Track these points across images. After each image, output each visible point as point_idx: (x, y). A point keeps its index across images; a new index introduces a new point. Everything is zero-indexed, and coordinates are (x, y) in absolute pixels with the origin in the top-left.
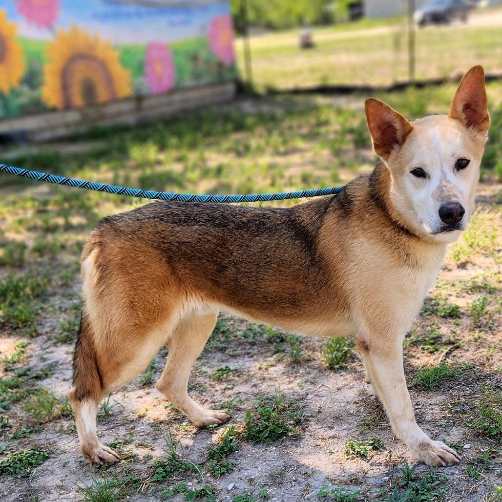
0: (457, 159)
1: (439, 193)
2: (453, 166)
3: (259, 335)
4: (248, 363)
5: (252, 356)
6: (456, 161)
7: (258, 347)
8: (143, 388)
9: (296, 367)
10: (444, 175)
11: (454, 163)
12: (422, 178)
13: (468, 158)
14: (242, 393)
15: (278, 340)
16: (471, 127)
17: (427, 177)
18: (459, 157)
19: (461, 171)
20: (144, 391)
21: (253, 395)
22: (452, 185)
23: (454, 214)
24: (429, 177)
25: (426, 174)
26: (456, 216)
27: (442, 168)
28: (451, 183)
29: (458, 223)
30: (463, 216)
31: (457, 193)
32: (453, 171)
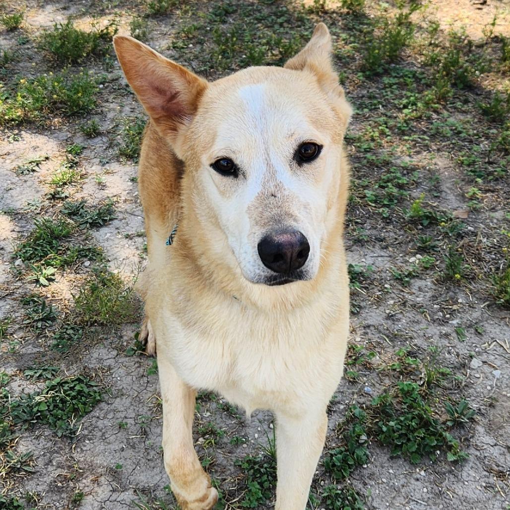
0: (297, 143)
1: (260, 209)
2: (291, 156)
3: (396, 201)
4: (380, 259)
5: (386, 247)
6: (296, 148)
7: (394, 227)
9: (452, 289)
10: (272, 172)
11: (292, 151)
12: (232, 177)
13: (319, 142)
14: (372, 328)
15: (426, 222)
17: (241, 176)
18: (302, 140)
21: (388, 337)
22: (286, 193)
23: (285, 254)
24: (244, 176)
25: (239, 169)
26: (291, 258)
27: (268, 159)
28: (285, 189)
29: (298, 270)
30: (308, 256)
31: (295, 210)
32: (290, 166)
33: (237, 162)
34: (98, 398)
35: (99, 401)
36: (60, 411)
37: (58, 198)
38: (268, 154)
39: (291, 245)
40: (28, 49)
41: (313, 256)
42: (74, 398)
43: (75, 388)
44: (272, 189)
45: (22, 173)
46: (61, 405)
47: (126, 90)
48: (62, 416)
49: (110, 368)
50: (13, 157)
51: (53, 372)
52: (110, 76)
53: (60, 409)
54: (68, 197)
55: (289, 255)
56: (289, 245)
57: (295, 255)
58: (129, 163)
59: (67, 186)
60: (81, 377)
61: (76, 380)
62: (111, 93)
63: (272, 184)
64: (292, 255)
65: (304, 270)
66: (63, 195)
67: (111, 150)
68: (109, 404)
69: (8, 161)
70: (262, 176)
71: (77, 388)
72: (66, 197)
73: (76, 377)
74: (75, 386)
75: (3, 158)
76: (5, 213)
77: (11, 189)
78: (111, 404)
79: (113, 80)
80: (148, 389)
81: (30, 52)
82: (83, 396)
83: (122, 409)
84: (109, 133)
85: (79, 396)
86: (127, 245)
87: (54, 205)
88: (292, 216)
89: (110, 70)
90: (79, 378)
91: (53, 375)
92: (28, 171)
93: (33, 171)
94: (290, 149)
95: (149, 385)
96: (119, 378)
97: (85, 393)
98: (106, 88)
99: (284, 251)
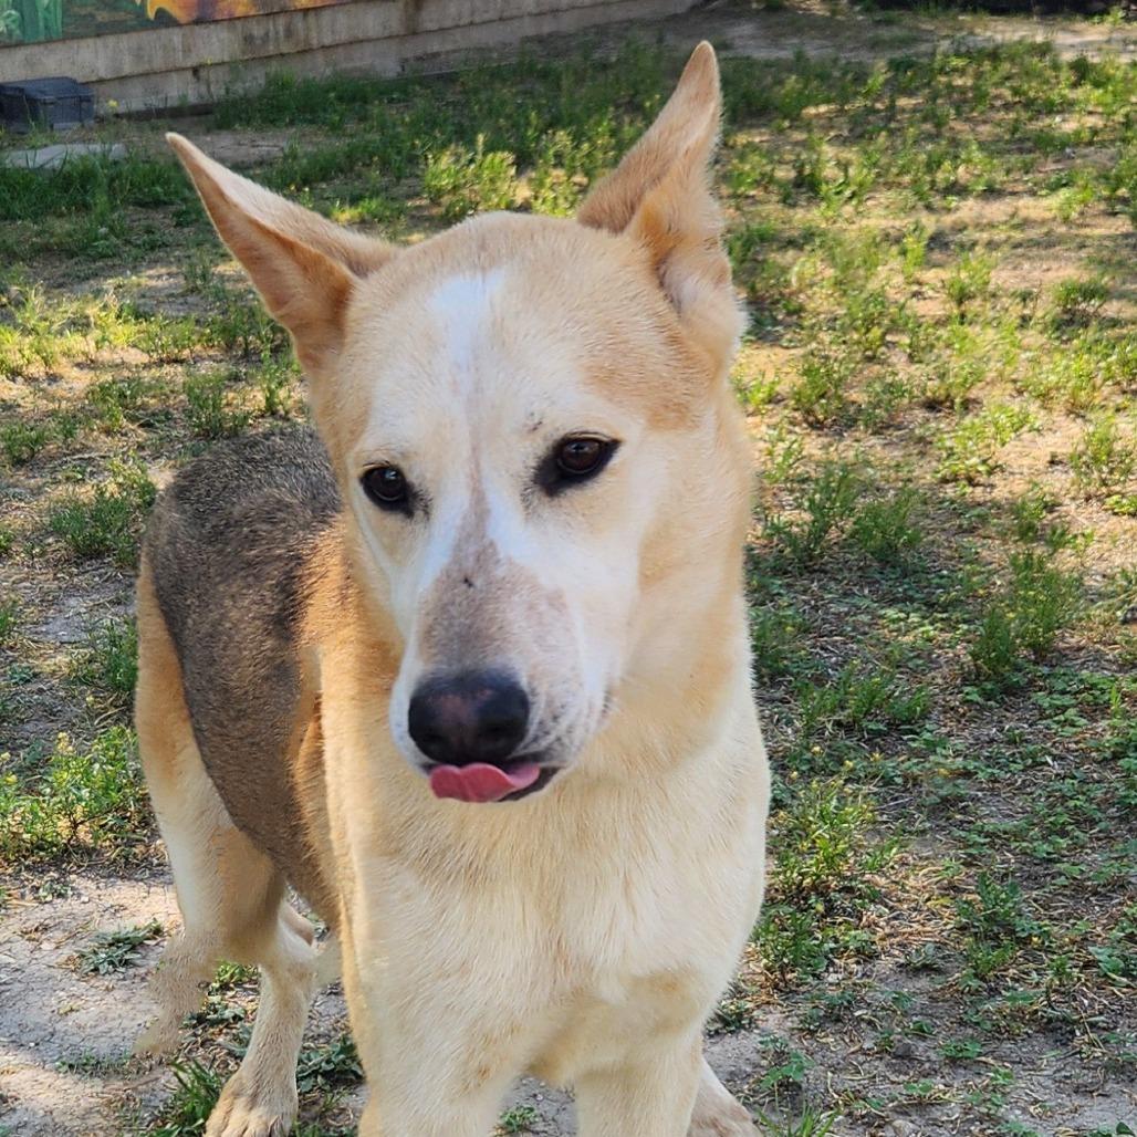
0: (551, 440)
2: (529, 475)
6: (547, 452)
24: (427, 513)
25: (415, 495)
27: (476, 476)
28: (497, 563)
32: (524, 498)
33: (412, 477)
37: (214, 1023)
38: (478, 467)
40: (41, 691)
44: (470, 564)
45: (96, 970)
50: (58, 935)
54: (241, 1019)
59: (231, 993)
63: (473, 548)
66: (228, 1014)
69: (46, 946)
72: (237, 1018)
75: (29, 940)
76: (71, 1066)
77: (72, 1010)
81: (48, 700)
87: (208, 1040)
92: (111, 963)
93: (126, 963)
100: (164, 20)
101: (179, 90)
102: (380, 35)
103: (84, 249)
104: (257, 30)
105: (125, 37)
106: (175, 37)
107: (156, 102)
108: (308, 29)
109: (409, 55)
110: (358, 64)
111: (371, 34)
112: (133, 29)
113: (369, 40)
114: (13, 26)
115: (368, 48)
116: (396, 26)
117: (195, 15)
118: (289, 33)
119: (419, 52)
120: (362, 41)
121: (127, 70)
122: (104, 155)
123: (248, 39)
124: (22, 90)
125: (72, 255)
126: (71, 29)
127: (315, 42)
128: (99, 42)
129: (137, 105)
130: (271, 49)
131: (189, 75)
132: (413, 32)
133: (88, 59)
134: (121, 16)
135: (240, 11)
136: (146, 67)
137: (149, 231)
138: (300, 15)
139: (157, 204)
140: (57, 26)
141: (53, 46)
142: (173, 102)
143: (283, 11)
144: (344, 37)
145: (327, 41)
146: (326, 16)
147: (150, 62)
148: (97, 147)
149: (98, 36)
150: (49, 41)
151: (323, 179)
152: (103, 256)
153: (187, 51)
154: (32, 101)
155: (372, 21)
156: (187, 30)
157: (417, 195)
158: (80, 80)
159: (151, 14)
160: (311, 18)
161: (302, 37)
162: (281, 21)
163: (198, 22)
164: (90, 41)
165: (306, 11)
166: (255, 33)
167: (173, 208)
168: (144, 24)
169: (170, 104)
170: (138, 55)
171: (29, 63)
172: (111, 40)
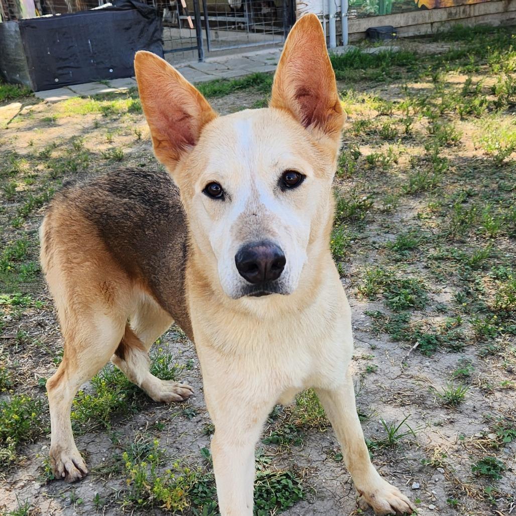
0: (282, 171)
1: (240, 226)
2: (275, 183)
6: (280, 175)
8: (447, 408)
11: (276, 179)
12: (220, 200)
13: (301, 171)
16: (312, 126)
17: (227, 199)
19: (289, 192)
20: (448, 414)
22: (268, 213)
23: (260, 264)
24: (230, 199)
25: (225, 193)
26: (266, 269)
27: (253, 185)
28: (266, 210)
29: (274, 282)
30: (283, 268)
31: (273, 226)
32: (274, 192)
33: (225, 186)
34: (301, 496)
35: (302, 499)
36: (264, 501)
38: (254, 182)
39: (266, 255)
41: (289, 269)
42: (278, 491)
43: (281, 482)
44: (255, 210)
46: (265, 496)
47: (372, 246)
48: (264, 506)
49: (316, 470)
51: (265, 464)
52: (360, 236)
53: (264, 499)
55: (263, 264)
56: (263, 255)
57: (269, 265)
58: (365, 300)
60: (289, 474)
61: (285, 475)
62: (359, 247)
63: (254, 206)
64: (266, 265)
65: (279, 282)
67: (351, 289)
68: (310, 503)
70: (246, 199)
71: (284, 482)
73: (285, 473)
74: (282, 479)
78: (313, 504)
79: (363, 238)
80: (351, 496)
82: (288, 491)
83: (322, 511)
84: (352, 276)
85: (284, 490)
86: (352, 365)
88: (269, 231)
89: (361, 231)
90: (287, 474)
91: (264, 467)
94: (274, 176)
95: (351, 492)
96: (324, 481)
97: (289, 488)
98: (357, 243)
99: (258, 260)
100: (424, 8)
101: (425, 30)
102: (494, 12)
103: (375, 79)
104: (454, 11)
105: (410, 13)
106: (426, 13)
107: (417, 33)
108: (470, 10)
109: (504, 19)
110: (486, 21)
111: (491, 12)
112: (413, 11)
113: (490, 14)
114: (376, 10)
115: (490, 16)
116: (501, 9)
117: (434, 6)
118: (464, 12)
119: (508, 18)
120: (488, 14)
121: (410, 23)
122: (391, 50)
123: (450, 14)
124: (375, 30)
125: (372, 80)
126: (394, 11)
127: (472, 15)
128: (402, 15)
129: (411, 34)
130: (457, 17)
131: (430, 25)
132: (506, 11)
133: (398, 20)
134: (410, 7)
135: (448, 5)
136: (416, 23)
137: (398, 74)
138: (468, 6)
139: (403, 65)
140: (390, 10)
141: (387, 16)
142: (422, 33)
143: (463, 5)
144: (483, 13)
145: (477, 14)
146: (477, 6)
147: (418, 21)
148: (389, 48)
149: (402, 13)
150: (387, 15)
151: (458, 58)
152: (380, 81)
153: (430, 17)
154: (378, 33)
155: (493, 7)
156: (430, 11)
157: (486, 64)
158: (394, 26)
159: (420, 6)
160: (472, 7)
161: (468, 13)
162: (462, 8)
163: (435, 8)
164: (399, 15)
165: (470, 5)
166: (452, 12)
167: (407, 67)
168: (417, 9)
169: (421, 34)
170: (414, 20)
171: (380, 21)
172: (406, 14)
